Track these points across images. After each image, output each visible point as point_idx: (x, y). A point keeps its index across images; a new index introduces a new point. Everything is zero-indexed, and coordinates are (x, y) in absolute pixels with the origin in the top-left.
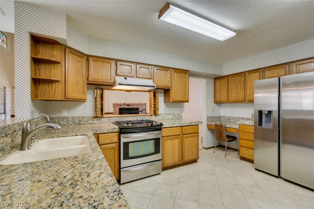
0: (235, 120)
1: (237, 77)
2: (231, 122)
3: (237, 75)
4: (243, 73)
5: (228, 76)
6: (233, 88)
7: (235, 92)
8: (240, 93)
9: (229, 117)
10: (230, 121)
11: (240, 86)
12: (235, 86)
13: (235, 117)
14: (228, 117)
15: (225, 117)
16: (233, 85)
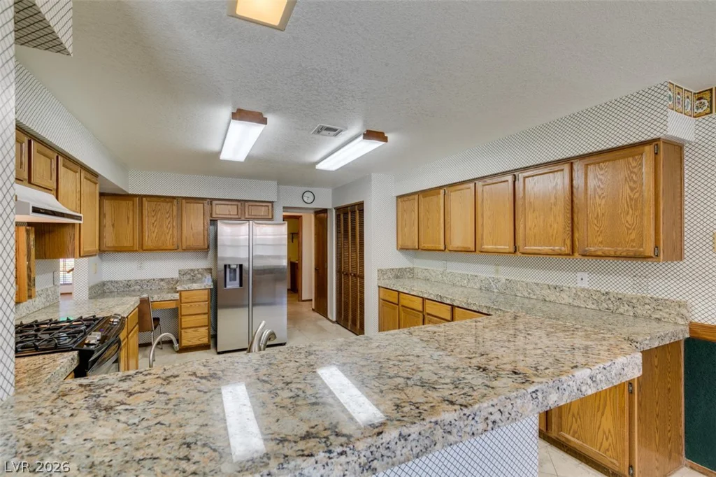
0: (145, 286)
1: (162, 204)
2: (134, 291)
3: (162, 199)
4: (174, 198)
5: (141, 197)
6: (153, 224)
7: (156, 230)
8: (168, 233)
9: (128, 281)
10: (133, 288)
11: (168, 221)
12: (158, 220)
13: (144, 280)
14: (126, 282)
15: (117, 282)
16: (153, 216)
